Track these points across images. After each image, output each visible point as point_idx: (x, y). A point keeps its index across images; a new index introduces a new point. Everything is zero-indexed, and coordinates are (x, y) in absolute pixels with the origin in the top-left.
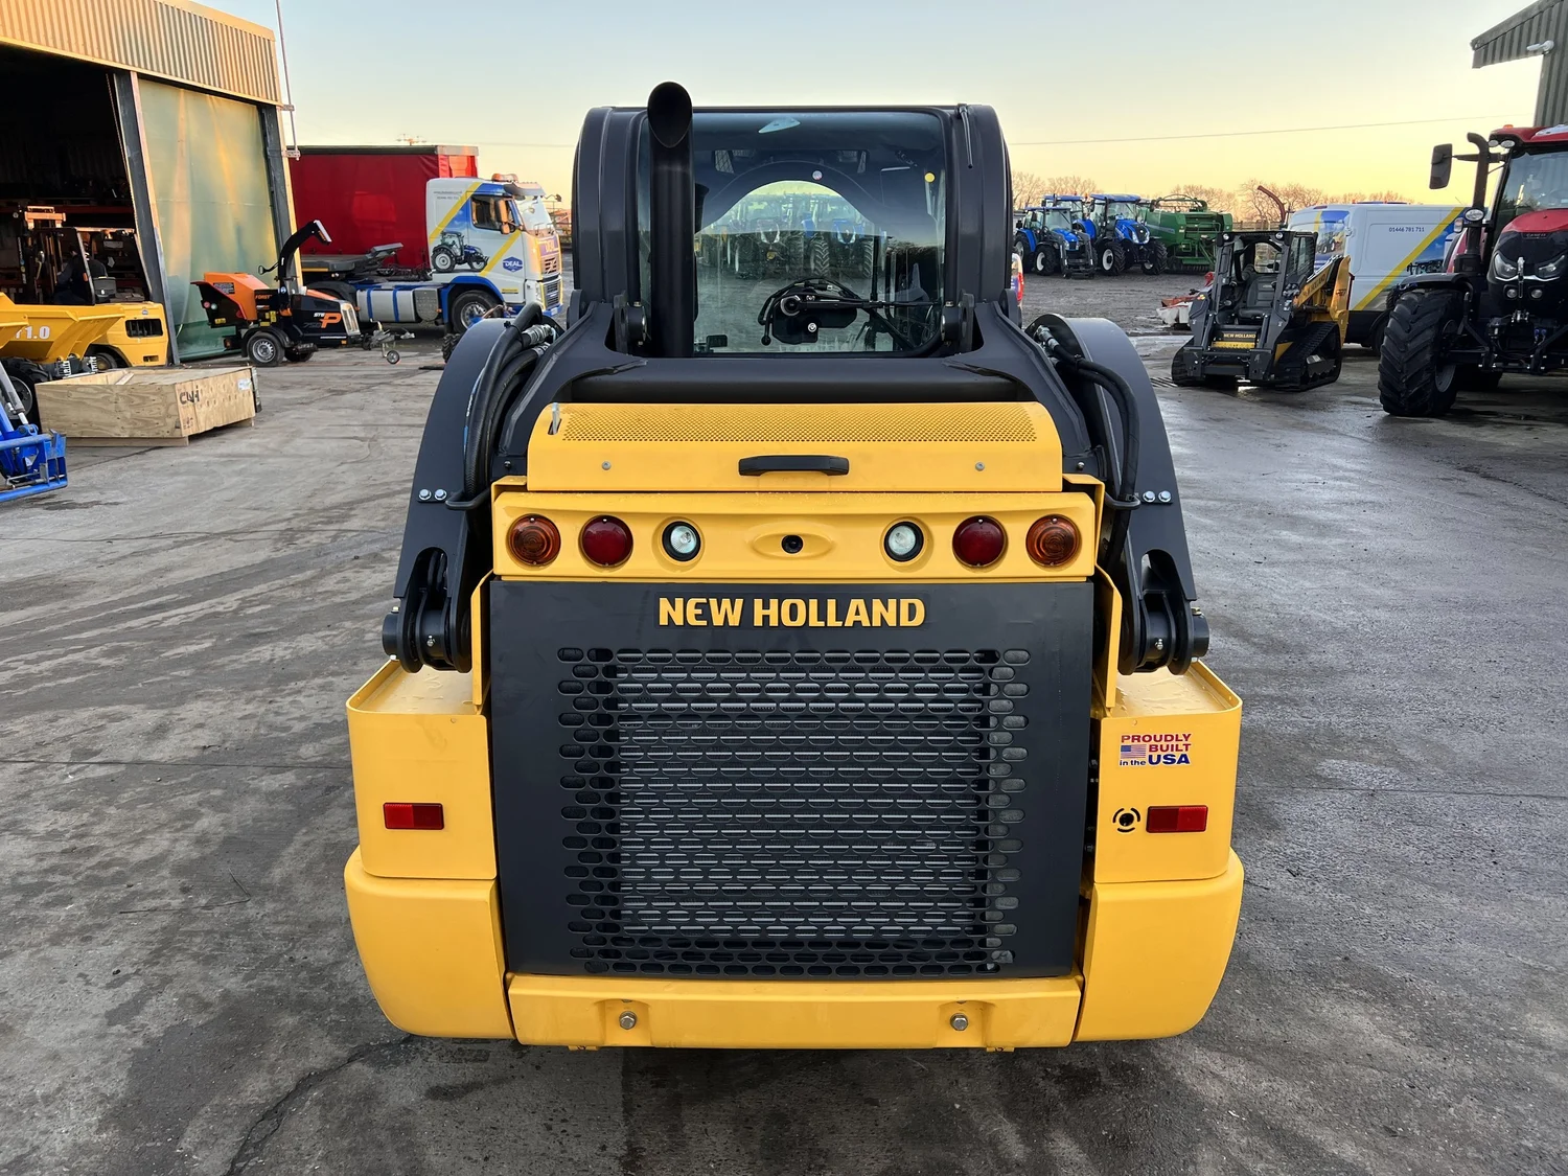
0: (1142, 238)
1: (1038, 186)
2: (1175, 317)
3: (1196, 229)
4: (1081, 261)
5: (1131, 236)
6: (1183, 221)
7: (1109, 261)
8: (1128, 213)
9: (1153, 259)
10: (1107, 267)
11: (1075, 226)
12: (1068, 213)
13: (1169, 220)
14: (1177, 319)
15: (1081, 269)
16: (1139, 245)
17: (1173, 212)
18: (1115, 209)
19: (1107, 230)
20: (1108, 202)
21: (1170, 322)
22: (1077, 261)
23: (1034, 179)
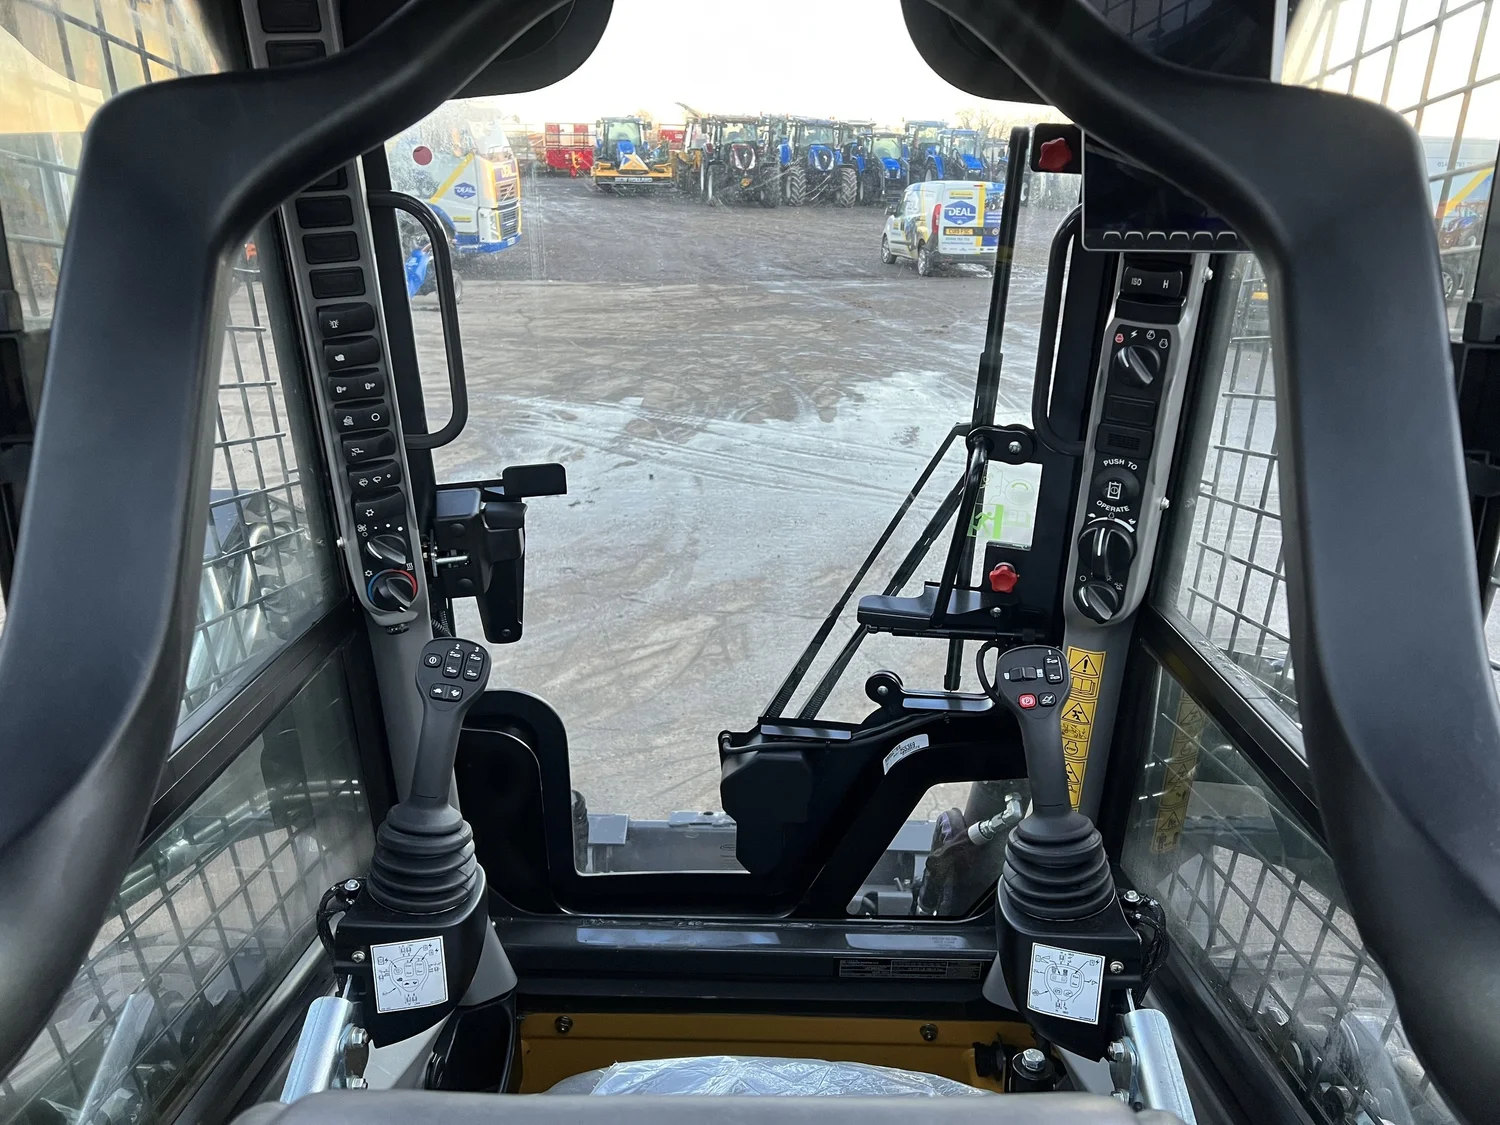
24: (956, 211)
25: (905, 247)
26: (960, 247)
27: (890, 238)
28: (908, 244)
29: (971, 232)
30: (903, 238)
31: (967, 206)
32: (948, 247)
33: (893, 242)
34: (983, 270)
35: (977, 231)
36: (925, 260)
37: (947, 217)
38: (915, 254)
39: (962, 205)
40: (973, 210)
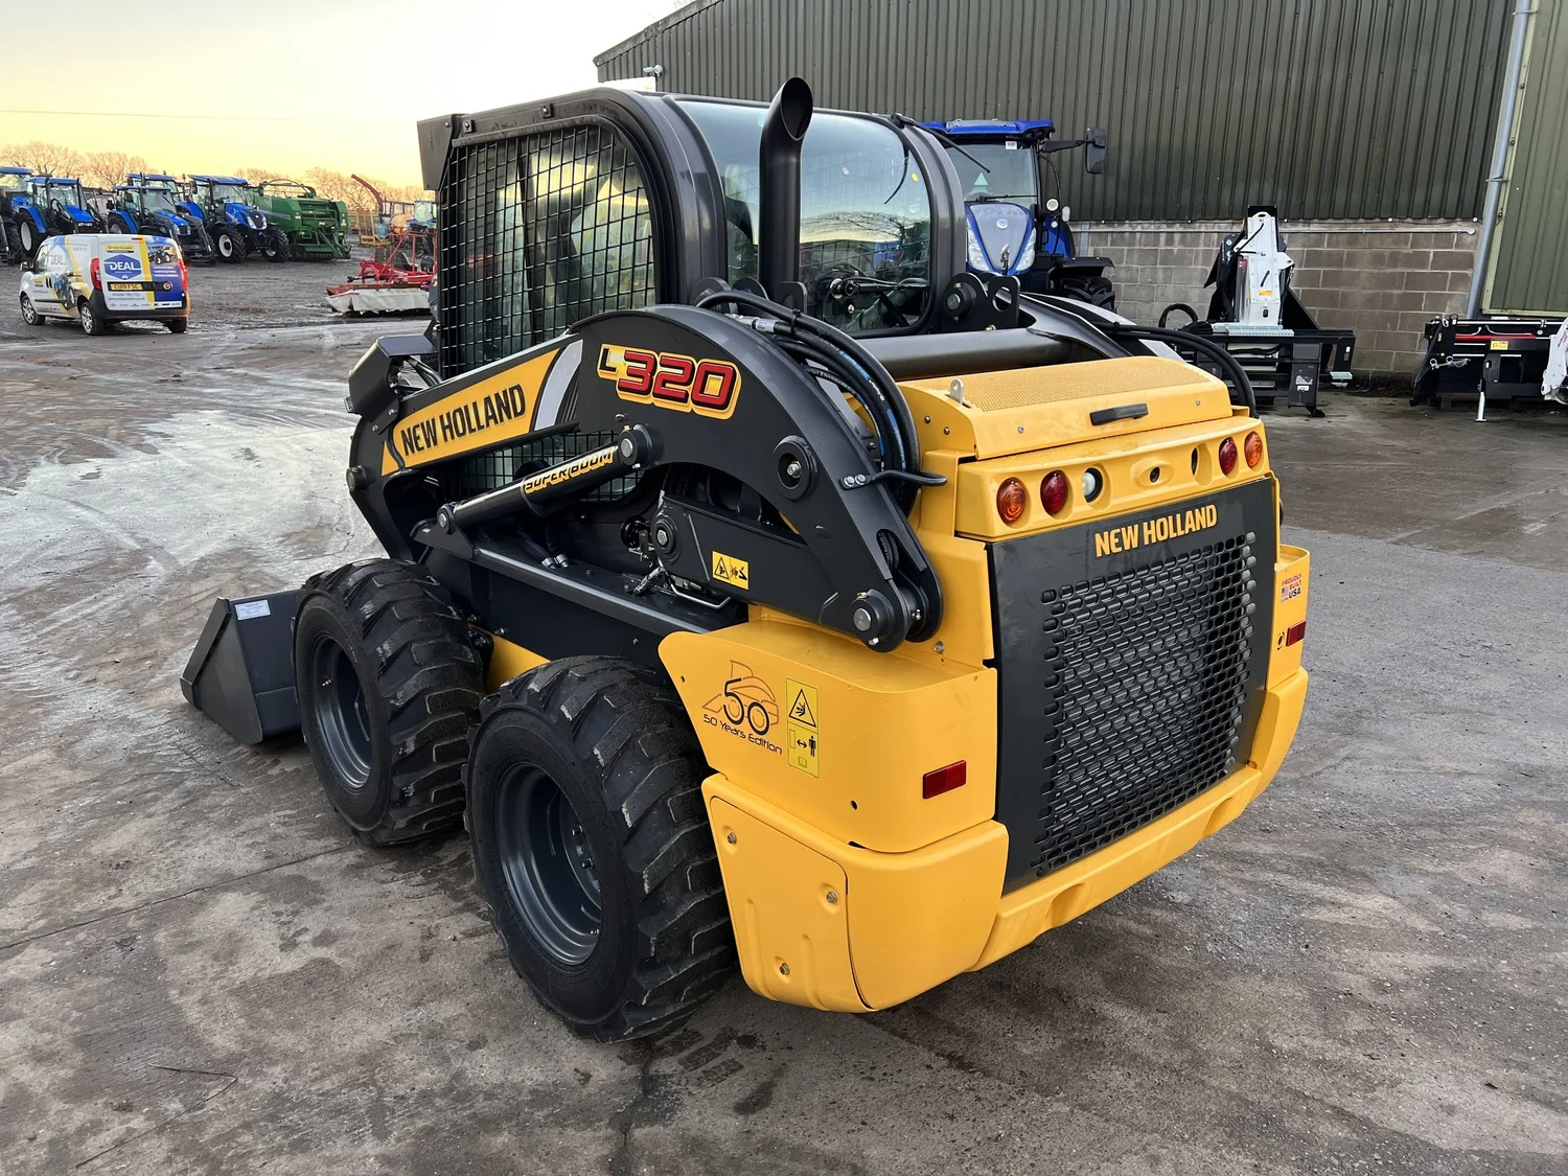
0: (259, 223)
1: (76, 162)
2: (348, 304)
3: (312, 216)
4: (197, 247)
5: (247, 221)
6: (297, 207)
7: (227, 246)
8: (234, 197)
9: (275, 246)
10: (226, 254)
11: (179, 208)
12: (168, 194)
13: (280, 205)
14: (351, 307)
15: (197, 255)
16: (257, 231)
17: (284, 197)
18: (221, 192)
19: (217, 214)
20: (212, 183)
21: (344, 309)
22: (192, 247)
23: (70, 154)
24: (118, 266)
25: (58, 306)
26: (131, 303)
27: (32, 298)
28: (63, 302)
29: (139, 287)
30: (54, 297)
31: (130, 260)
32: (118, 303)
33: (36, 301)
34: (161, 327)
35: (146, 286)
36: (92, 318)
37: (108, 271)
38: (75, 312)
39: (123, 259)
40: (137, 264)
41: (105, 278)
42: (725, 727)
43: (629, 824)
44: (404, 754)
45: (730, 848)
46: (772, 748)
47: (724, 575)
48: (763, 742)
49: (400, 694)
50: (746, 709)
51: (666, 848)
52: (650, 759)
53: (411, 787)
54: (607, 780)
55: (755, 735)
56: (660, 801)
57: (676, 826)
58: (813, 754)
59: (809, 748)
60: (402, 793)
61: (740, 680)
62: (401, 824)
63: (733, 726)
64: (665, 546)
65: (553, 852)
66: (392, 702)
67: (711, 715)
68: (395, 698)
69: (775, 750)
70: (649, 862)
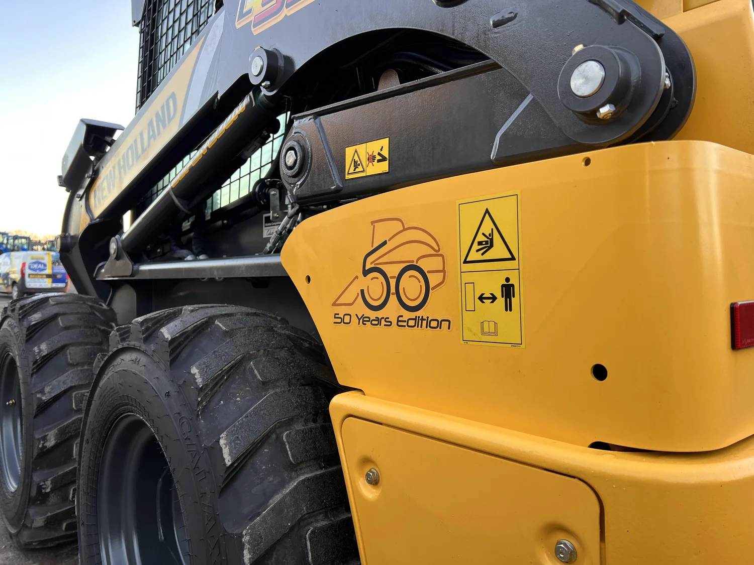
24: (35, 266)
26: (39, 284)
29: (45, 276)
31: (41, 263)
32: (32, 284)
35: (48, 276)
37: (30, 268)
38: (10, 289)
39: (39, 263)
40: (45, 265)
41: (28, 272)
42: (363, 320)
43: (228, 461)
44: (44, 447)
45: (369, 493)
46: (434, 324)
47: (360, 169)
48: (418, 321)
49: (47, 389)
50: (393, 282)
51: (277, 498)
52: (264, 383)
53: (49, 483)
54: (205, 408)
55: (407, 315)
56: (274, 436)
57: (294, 468)
58: (508, 307)
59: (501, 301)
60: (40, 488)
61: (385, 243)
62: (39, 522)
63: (373, 315)
64: (291, 168)
65: (161, 536)
66: (39, 396)
67: (342, 311)
68: (42, 392)
69: (439, 325)
70: (252, 519)
